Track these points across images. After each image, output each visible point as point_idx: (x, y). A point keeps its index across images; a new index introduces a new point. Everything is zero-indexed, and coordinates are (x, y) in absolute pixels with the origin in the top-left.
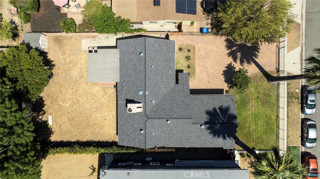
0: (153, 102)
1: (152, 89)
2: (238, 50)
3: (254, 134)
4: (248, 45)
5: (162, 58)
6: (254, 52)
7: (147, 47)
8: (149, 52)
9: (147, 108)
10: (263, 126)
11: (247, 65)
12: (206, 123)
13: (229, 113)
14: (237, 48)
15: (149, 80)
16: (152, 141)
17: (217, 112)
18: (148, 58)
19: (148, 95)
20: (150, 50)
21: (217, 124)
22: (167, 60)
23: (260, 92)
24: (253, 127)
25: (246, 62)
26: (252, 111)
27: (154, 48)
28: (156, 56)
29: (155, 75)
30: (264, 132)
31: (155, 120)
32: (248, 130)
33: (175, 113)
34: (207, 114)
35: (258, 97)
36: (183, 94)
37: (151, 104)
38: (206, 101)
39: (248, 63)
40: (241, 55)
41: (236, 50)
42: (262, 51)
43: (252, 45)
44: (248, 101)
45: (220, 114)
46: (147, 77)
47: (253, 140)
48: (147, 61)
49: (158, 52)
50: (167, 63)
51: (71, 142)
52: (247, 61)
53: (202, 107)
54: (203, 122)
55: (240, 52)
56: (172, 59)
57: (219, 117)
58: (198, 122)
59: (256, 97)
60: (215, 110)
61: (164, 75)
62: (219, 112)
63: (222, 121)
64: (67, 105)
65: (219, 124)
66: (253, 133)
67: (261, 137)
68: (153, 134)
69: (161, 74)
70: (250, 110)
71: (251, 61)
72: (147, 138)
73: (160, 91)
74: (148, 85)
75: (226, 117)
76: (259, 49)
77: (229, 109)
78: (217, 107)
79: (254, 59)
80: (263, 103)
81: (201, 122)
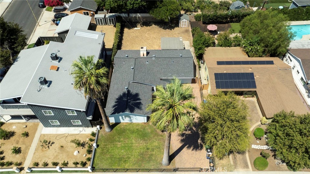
0: (147, 63)
1: (157, 62)
2: (193, 132)
3: (112, 146)
4: (199, 140)
5: (179, 68)
6: (193, 146)
7: (186, 58)
8: (183, 60)
9: (143, 59)
10: (119, 154)
11: (179, 139)
12: (129, 91)
13: (136, 108)
14: (194, 131)
15: (163, 60)
16: (119, 62)
17: (137, 100)
18: (179, 60)
19: (152, 59)
20: (184, 60)
21: (127, 98)
22: (178, 72)
23: (153, 151)
24: (119, 144)
25: (182, 139)
26: (135, 143)
27: (186, 63)
28: (180, 65)
29: (167, 64)
30: (112, 155)
31: (134, 62)
32: (117, 140)
33: (138, 73)
34: (136, 94)
35: (148, 149)
36: (153, 80)
37: (146, 61)
38: (146, 95)
39: (182, 141)
40: (189, 135)
41: (193, 130)
42: (195, 154)
43: (199, 144)
44: (145, 140)
45: (135, 102)
46: (165, 58)
47: (106, 145)
48: (176, 59)
49: (184, 65)
50: (176, 72)
51: (123, 36)
52: (184, 139)
53: (141, 92)
54: (130, 89)
55: (191, 133)
56: (179, 76)
57: (133, 101)
58: (130, 86)
59: (148, 147)
60: (139, 99)
61: (167, 70)
62: (137, 102)
63: (130, 102)
64: (146, 35)
65: (127, 99)
66: (113, 144)
67: (108, 153)
68: (124, 63)
69: (167, 68)
70: (136, 141)
71: (183, 143)
72: (122, 59)
73: (155, 67)
74: (159, 59)
75: (132, 105)
76: (196, 150)
77: (139, 109)
78: (141, 101)
79: (186, 146)
80: (142, 154)
81: (130, 88)
